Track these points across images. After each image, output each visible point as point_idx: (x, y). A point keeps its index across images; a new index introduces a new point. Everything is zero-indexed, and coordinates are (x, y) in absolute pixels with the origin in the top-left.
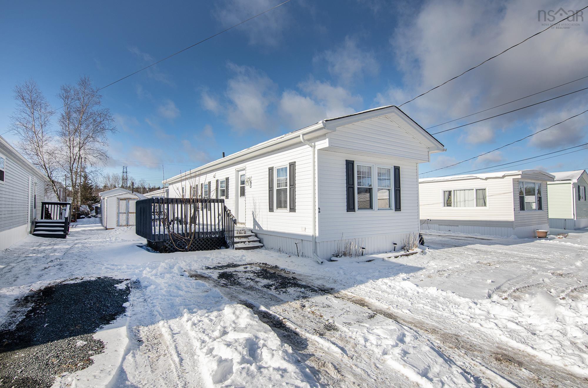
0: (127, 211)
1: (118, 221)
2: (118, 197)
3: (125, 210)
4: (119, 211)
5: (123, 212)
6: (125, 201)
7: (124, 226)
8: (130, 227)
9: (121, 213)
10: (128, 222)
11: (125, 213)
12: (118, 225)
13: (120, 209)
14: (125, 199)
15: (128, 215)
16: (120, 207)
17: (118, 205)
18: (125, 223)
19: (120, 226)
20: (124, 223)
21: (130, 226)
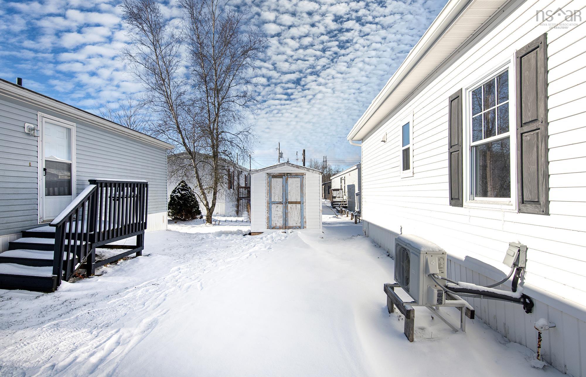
0: (284, 198)
1: (269, 219)
2: (269, 171)
3: (281, 198)
4: (270, 198)
5: (277, 200)
6: (280, 180)
7: (280, 228)
8: (290, 230)
9: (274, 203)
10: (286, 220)
11: (280, 203)
12: (271, 227)
13: (273, 195)
14: (280, 176)
15: (286, 208)
16: (273, 191)
17: (268, 188)
18: (282, 222)
19: (272, 228)
20: (279, 222)
21: (290, 228)
